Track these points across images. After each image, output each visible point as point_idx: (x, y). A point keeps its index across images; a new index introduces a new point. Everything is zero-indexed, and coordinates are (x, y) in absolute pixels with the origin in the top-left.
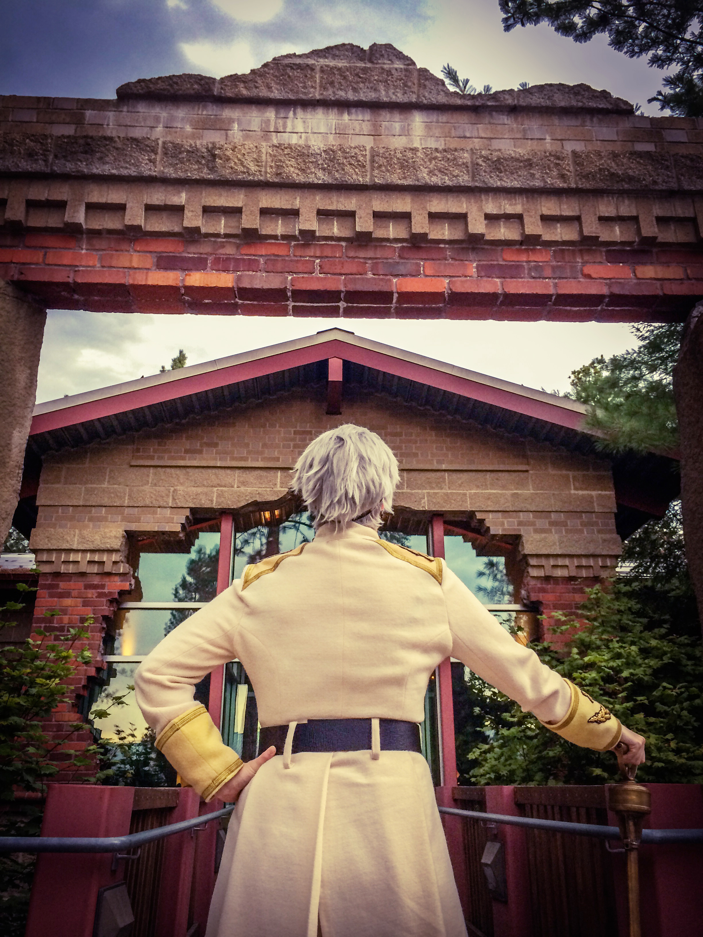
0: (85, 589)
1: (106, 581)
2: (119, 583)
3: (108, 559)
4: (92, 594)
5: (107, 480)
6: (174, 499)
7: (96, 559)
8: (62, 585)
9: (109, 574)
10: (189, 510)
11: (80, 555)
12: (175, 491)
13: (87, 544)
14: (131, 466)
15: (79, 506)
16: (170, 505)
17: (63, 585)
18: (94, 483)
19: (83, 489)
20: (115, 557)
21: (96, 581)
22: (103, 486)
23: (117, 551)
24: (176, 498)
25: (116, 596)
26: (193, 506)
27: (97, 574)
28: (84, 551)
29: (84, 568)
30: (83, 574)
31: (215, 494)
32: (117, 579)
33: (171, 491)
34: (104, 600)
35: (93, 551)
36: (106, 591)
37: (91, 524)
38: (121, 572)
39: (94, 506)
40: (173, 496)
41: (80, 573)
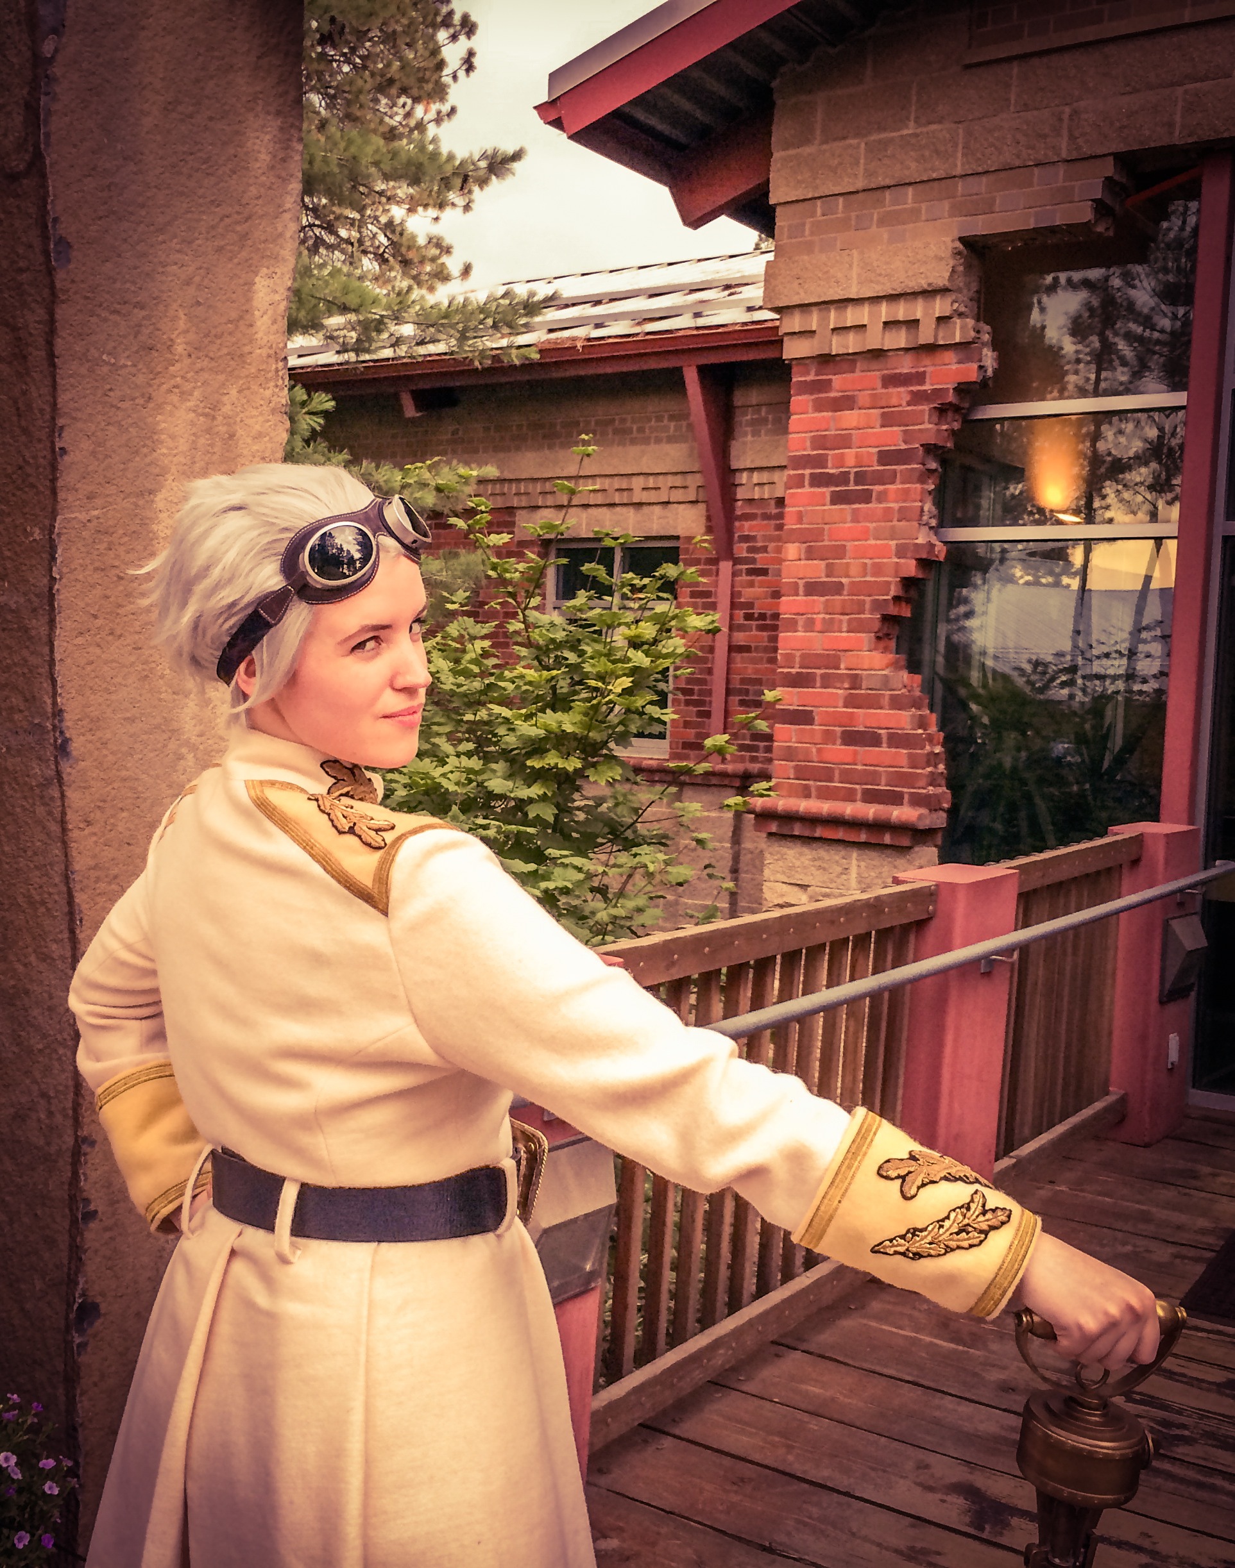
0: (885, 386)
1: (928, 365)
2: (954, 367)
3: (926, 314)
4: (899, 396)
5: (912, 117)
6: (1072, 138)
7: (901, 317)
8: (837, 380)
9: (931, 349)
10: (1111, 159)
11: (866, 308)
12: (1075, 113)
13: (878, 283)
14: (968, 67)
15: (857, 192)
16: (1064, 155)
17: (840, 382)
18: (885, 130)
19: (863, 145)
20: (941, 307)
21: (906, 366)
22: (905, 132)
23: (944, 291)
24: (1077, 134)
25: (951, 397)
26: (1122, 148)
27: (906, 350)
28: (876, 300)
29: (875, 339)
30: (877, 354)
31: (1180, 104)
32: (950, 356)
33: (1066, 117)
34: (925, 408)
35: (892, 298)
36: (927, 387)
37: (885, 233)
38: (957, 340)
39: (889, 187)
40: (1070, 131)
41: (869, 351)
